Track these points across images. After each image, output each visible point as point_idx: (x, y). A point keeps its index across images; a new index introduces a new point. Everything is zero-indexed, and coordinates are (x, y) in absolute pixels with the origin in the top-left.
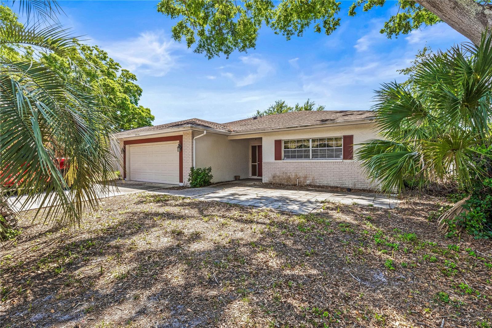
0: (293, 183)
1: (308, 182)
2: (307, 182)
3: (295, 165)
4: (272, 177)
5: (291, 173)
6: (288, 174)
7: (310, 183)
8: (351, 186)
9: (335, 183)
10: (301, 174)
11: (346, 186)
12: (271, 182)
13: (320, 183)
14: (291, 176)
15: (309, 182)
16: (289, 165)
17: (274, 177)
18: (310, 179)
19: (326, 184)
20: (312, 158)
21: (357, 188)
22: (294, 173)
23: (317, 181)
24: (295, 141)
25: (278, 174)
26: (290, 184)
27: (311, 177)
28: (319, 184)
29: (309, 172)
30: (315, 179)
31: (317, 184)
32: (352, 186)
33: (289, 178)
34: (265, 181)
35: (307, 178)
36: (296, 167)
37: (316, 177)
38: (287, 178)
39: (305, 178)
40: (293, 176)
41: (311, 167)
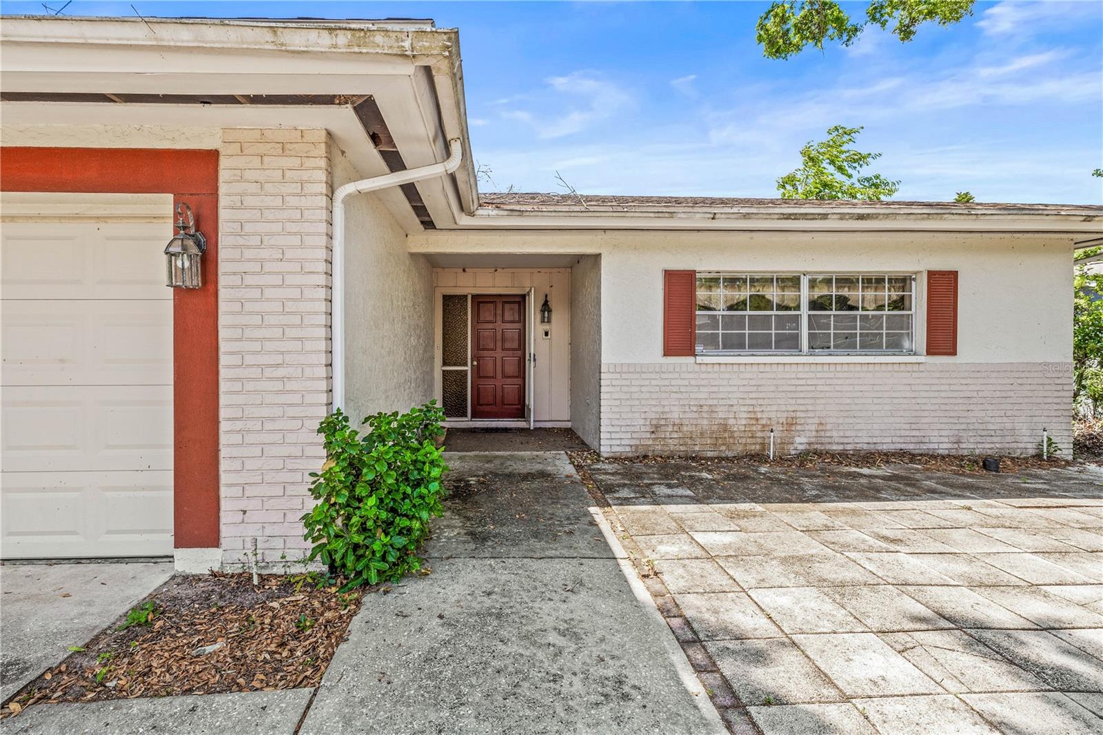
0: (740, 448)
1: (800, 443)
2: (798, 440)
3: (748, 376)
4: (648, 429)
5: (734, 409)
6: (721, 415)
7: (809, 444)
8: (945, 446)
9: (898, 440)
10: (774, 413)
11: (931, 446)
12: (641, 451)
13: (846, 440)
14: (731, 422)
15: (804, 440)
16: (727, 376)
17: (656, 429)
18: (807, 427)
19: (865, 447)
20: (811, 347)
21: (965, 453)
22: (743, 409)
23: (835, 434)
24: (745, 281)
25: (675, 415)
26: (730, 454)
27: (809, 421)
28: (841, 447)
29: (807, 401)
30: (828, 427)
31: (835, 447)
32: (950, 446)
33: (725, 427)
34: (615, 449)
35: (799, 428)
36: (753, 383)
37: (831, 420)
38: (715, 428)
39: (790, 424)
40: (739, 422)
41: (814, 382)
